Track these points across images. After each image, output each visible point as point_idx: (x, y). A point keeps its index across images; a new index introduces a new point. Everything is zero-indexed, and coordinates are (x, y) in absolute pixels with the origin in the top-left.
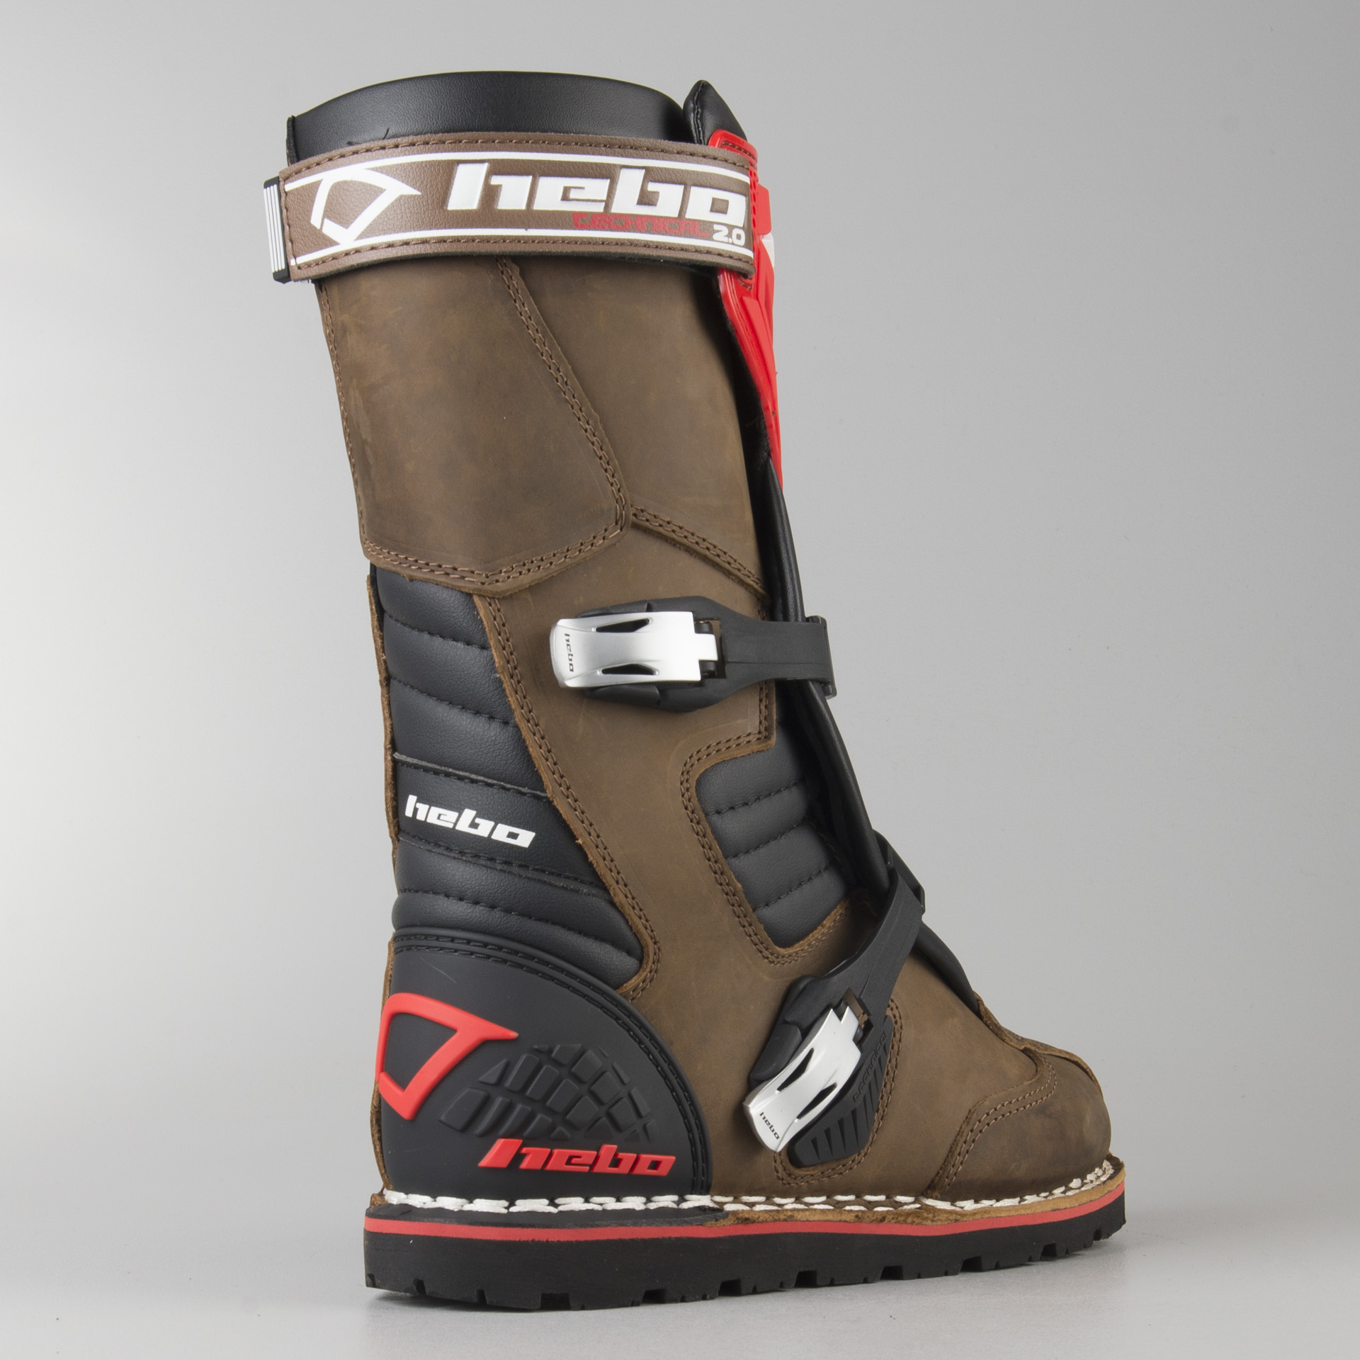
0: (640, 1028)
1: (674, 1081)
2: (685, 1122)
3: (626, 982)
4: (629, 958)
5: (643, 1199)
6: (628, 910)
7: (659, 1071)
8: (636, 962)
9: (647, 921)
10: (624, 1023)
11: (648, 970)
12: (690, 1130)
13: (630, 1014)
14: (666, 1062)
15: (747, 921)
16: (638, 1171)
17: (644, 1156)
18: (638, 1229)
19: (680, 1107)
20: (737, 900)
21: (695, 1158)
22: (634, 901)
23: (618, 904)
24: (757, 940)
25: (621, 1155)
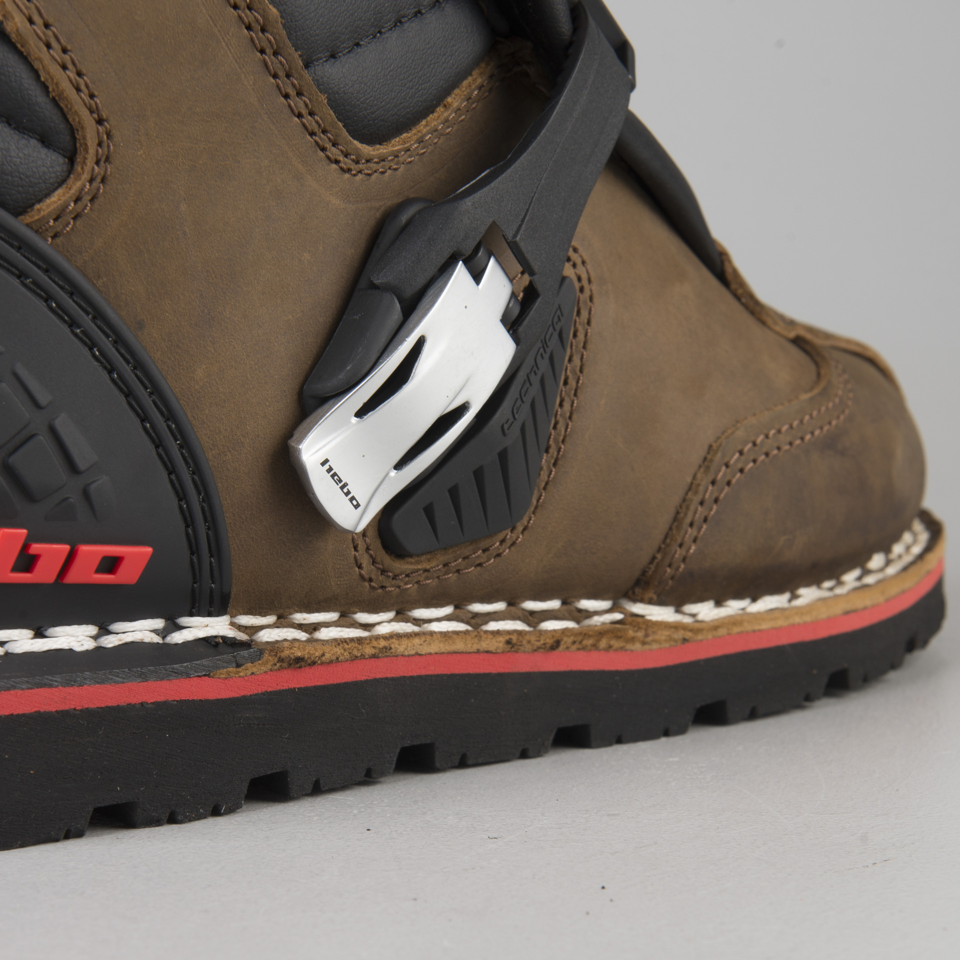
0: (71, 294)
1: (148, 402)
2: (171, 481)
3: (40, 201)
4: (44, 151)
5: (92, 630)
6: (36, 49)
7: (113, 380)
8: (61, 160)
9: (79, 74)
10: (34, 283)
11: (86, 176)
12: (181, 496)
13: (50, 268)
14: (128, 362)
15: (294, 85)
16: (75, 576)
17: (84, 548)
18: (74, 690)
19: (160, 450)
20: (270, 42)
21: (194, 549)
22: (49, 33)
23: (13, 37)
24: (314, 123)
25: (36, 548)
